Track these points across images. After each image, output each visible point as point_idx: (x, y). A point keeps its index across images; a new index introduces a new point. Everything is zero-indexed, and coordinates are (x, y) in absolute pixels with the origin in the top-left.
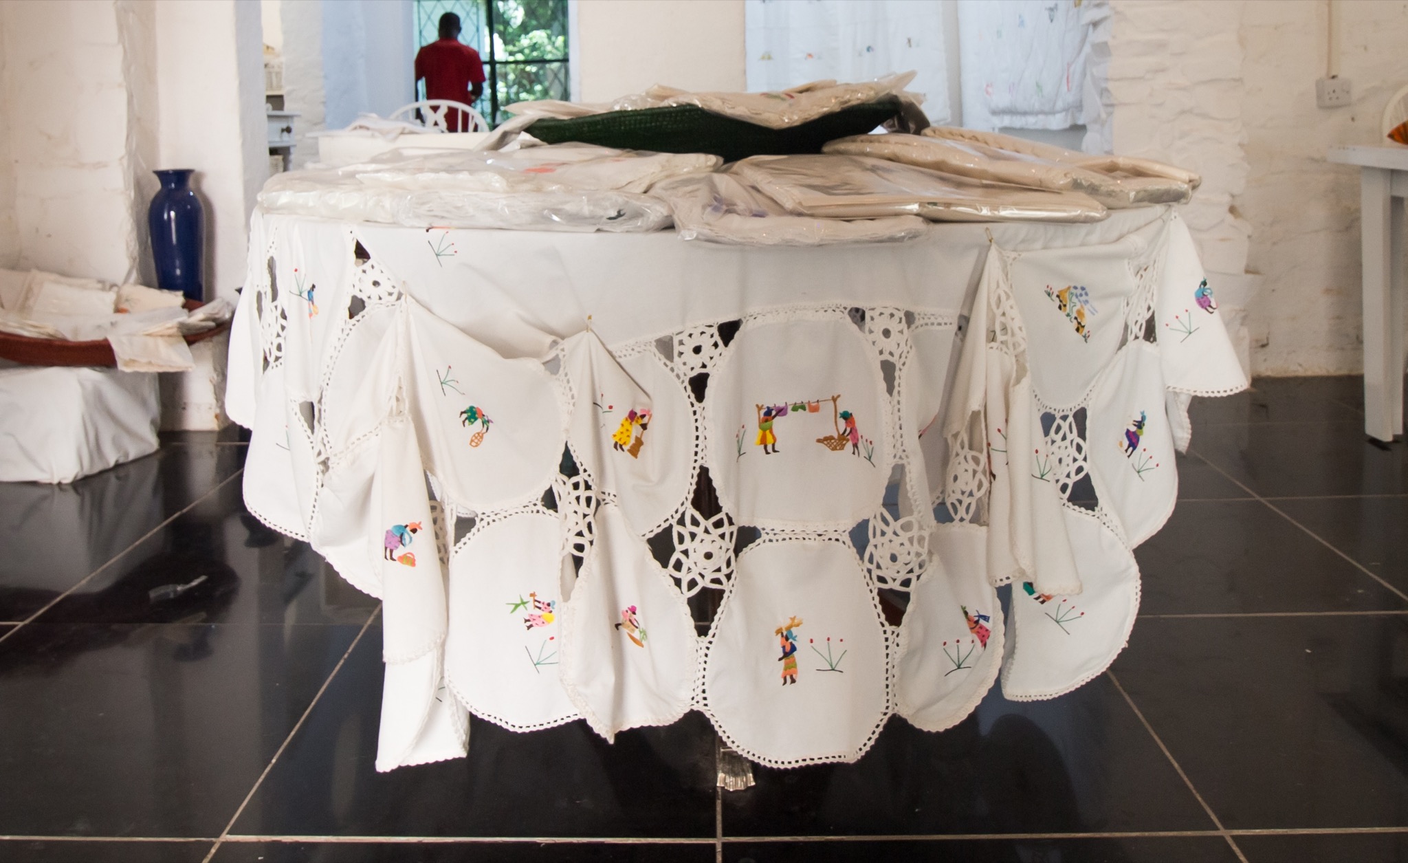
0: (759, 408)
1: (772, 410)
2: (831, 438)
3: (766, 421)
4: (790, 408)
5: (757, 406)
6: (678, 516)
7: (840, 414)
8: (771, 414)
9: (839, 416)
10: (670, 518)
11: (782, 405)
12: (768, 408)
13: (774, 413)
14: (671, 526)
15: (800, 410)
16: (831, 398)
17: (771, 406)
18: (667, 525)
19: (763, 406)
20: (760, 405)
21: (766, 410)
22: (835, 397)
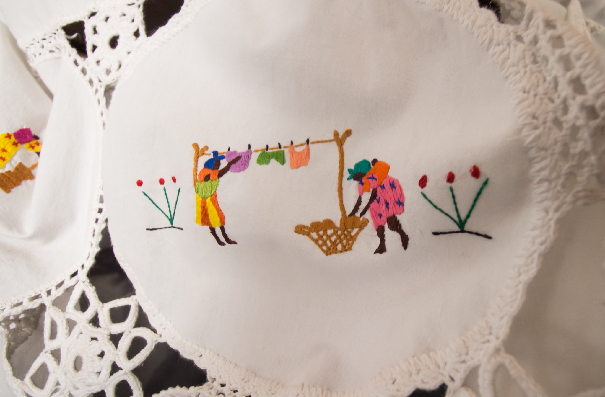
0: (199, 152)
1: (223, 157)
2: (329, 224)
3: (207, 178)
4: (255, 156)
5: (196, 146)
6: (57, 293)
7: (350, 171)
8: (219, 164)
9: (347, 175)
10: (44, 294)
11: (241, 149)
12: (215, 153)
13: (224, 164)
14: (43, 307)
15: (273, 161)
16: (332, 137)
17: (222, 150)
18: (35, 304)
19: (206, 148)
20: (201, 147)
21: (212, 156)
22: (341, 133)
